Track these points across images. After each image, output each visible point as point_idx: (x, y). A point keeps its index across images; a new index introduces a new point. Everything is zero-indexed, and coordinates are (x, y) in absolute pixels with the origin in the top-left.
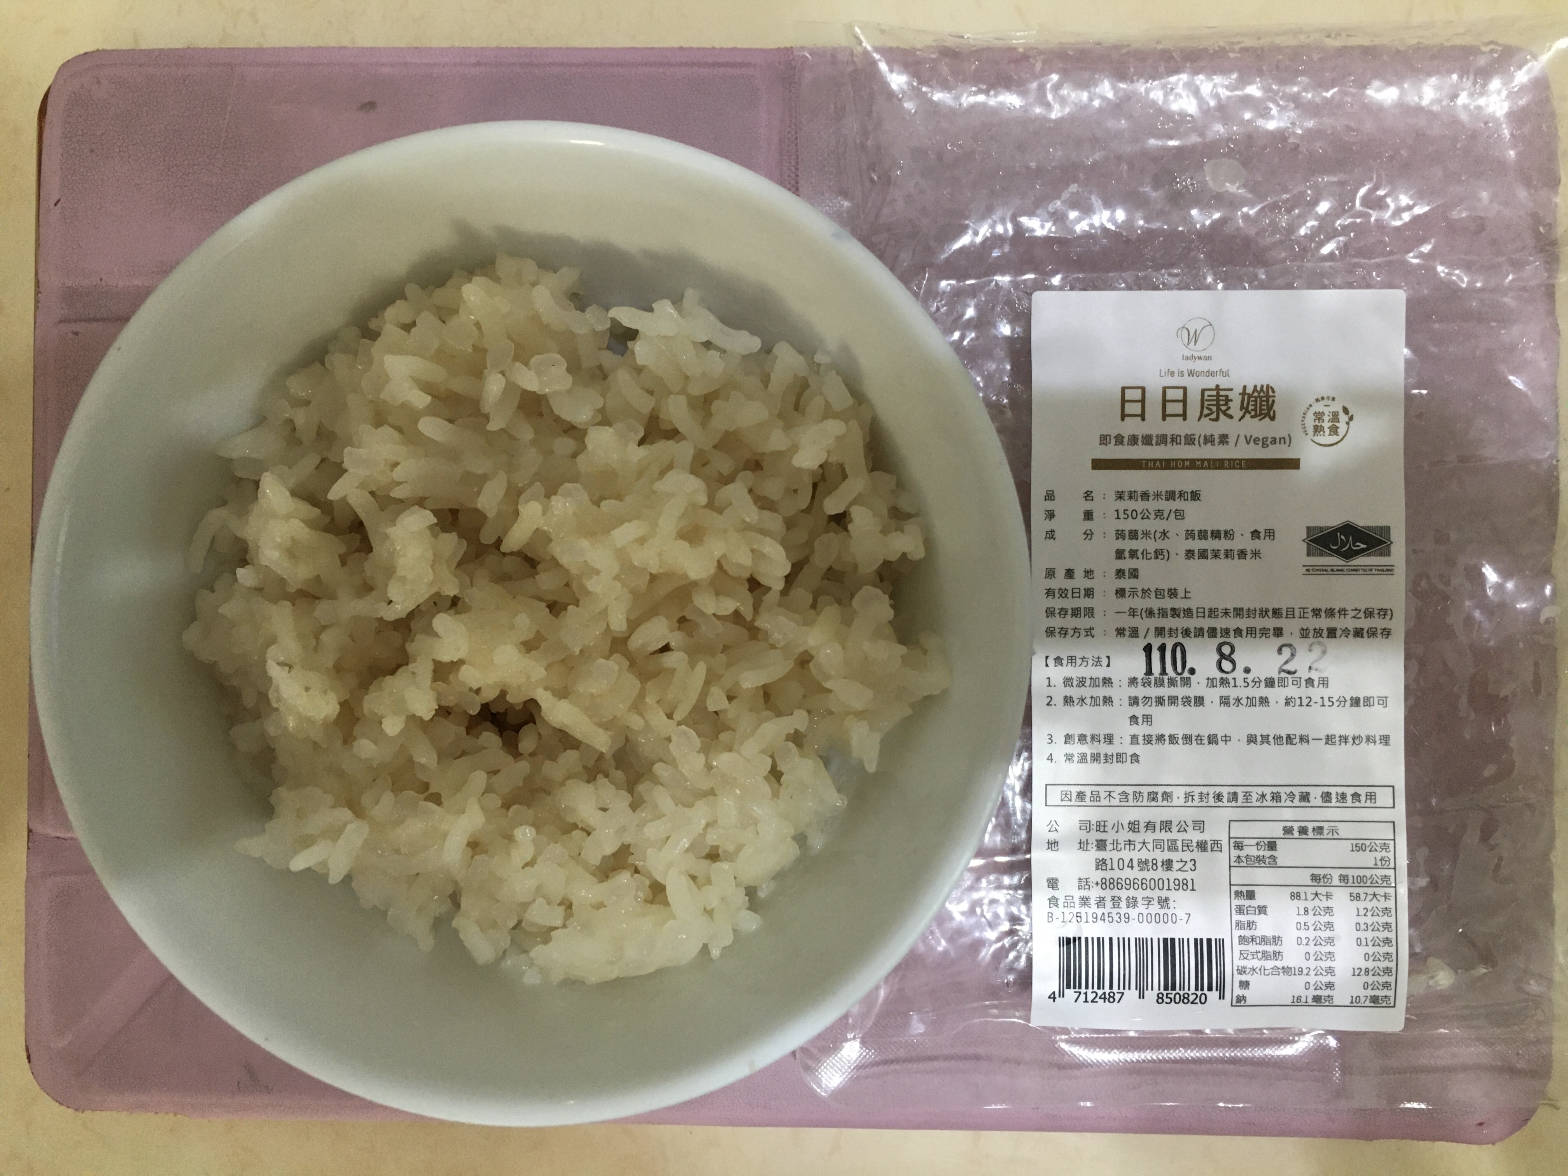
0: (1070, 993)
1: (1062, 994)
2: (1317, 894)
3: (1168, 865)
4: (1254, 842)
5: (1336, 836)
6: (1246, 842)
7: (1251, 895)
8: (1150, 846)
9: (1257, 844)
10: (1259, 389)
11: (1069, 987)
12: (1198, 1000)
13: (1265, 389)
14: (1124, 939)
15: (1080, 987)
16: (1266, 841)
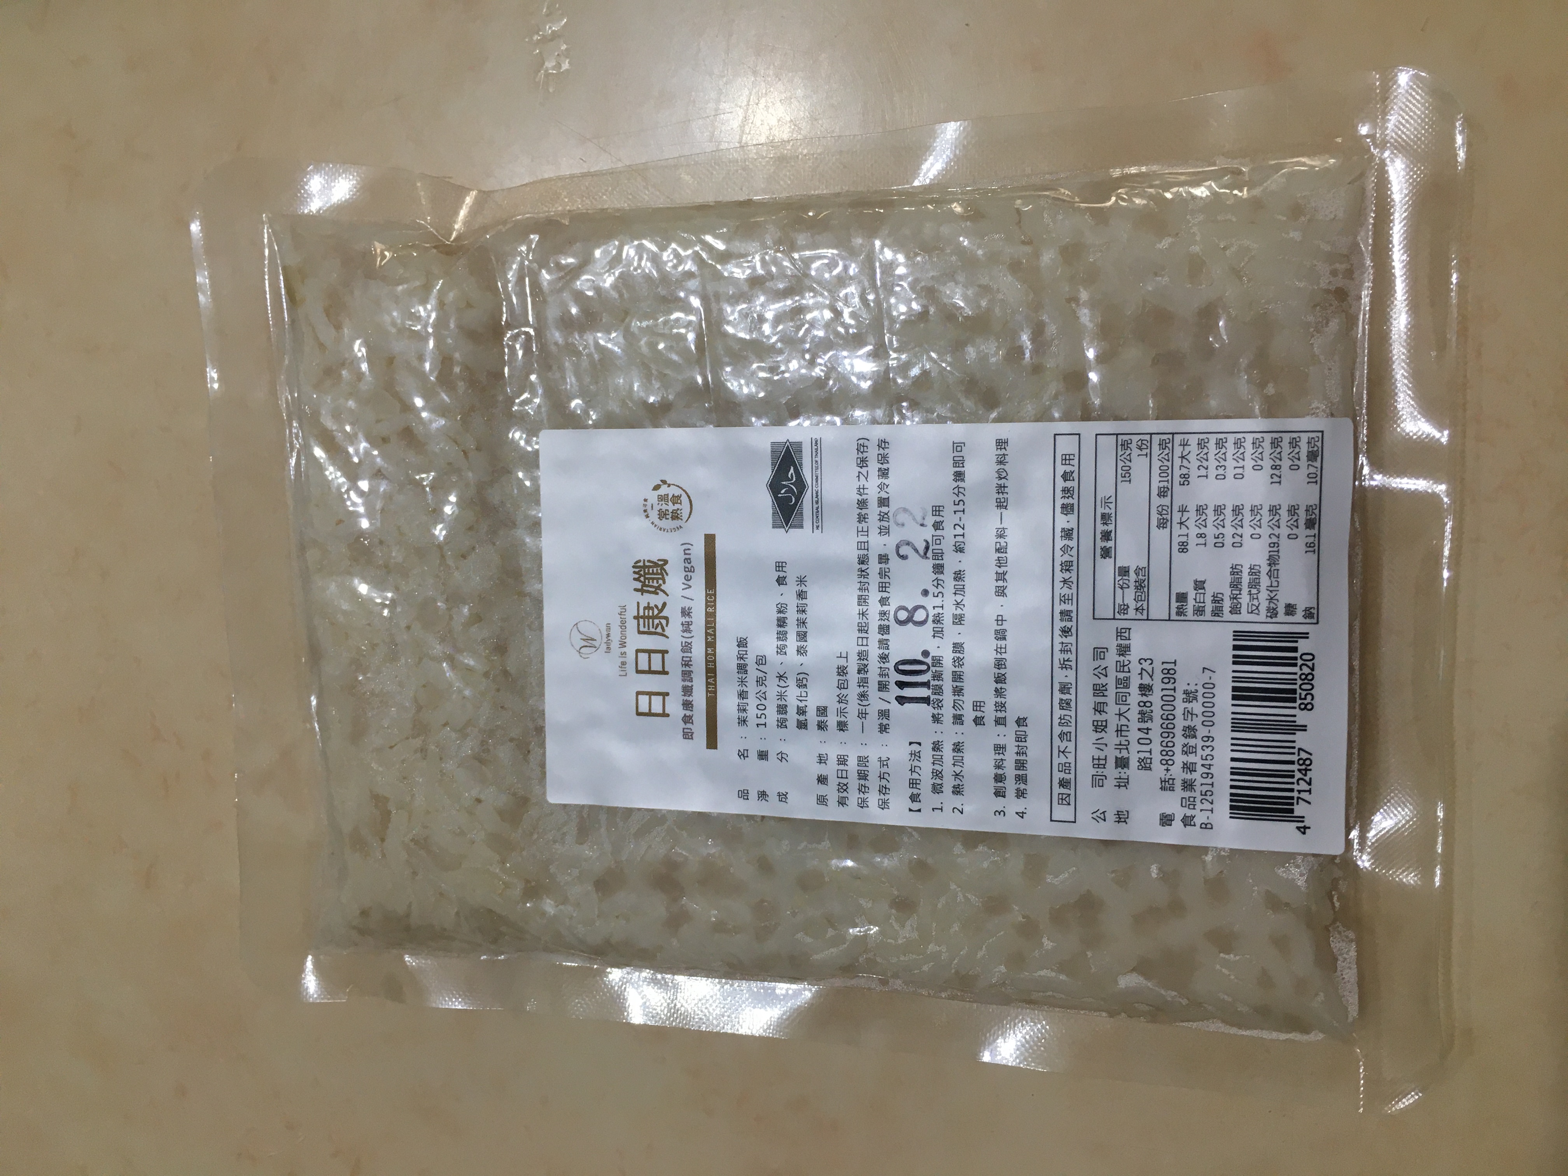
0: (1299, 809)
1: (1301, 819)
2: (1181, 523)
3: (1145, 689)
4: (1119, 592)
5: (1113, 499)
6: (1119, 601)
7: (1182, 598)
8: (1124, 708)
9: (1122, 588)
10: (637, 576)
11: (1292, 811)
12: (1310, 664)
13: (637, 570)
14: (1232, 745)
15: (1292, 798)
16: (1118, 578)
